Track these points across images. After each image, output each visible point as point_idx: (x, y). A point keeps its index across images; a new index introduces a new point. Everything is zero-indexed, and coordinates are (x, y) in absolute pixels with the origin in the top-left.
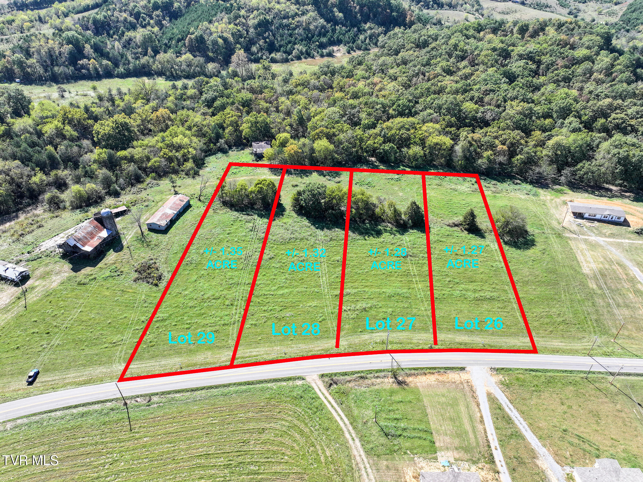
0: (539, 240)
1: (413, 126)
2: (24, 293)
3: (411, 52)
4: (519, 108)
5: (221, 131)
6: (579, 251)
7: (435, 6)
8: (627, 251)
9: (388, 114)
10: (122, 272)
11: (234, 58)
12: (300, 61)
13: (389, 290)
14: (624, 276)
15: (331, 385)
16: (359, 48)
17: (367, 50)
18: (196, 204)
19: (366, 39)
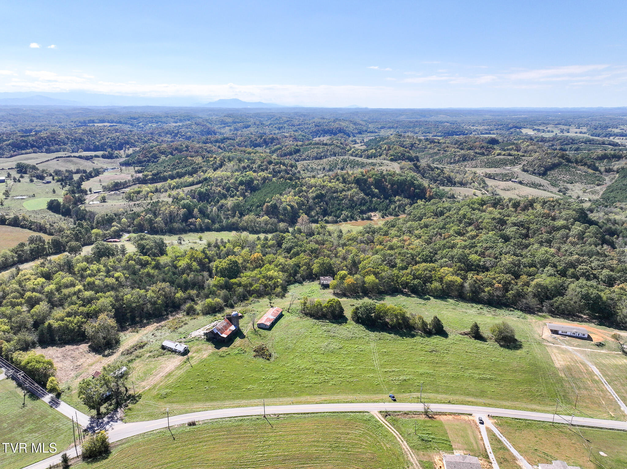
0: (525, 345)
1: (434, 269)
2: (188, 359)
3: (431, 219)
4: (510, 260)
5: (298, 269)
6: (553, 354)
7: (449, 184)
8: (589, 356)
9: (416, 261)
10: (245, 351)
11: (300, 220)
12: (346, 223)
13: (421, 371)
14: (585, 371)
15: (386, 416)
16: (391, 214)
17: (397, 216)
18: (287, 314)
19: (396, 207)
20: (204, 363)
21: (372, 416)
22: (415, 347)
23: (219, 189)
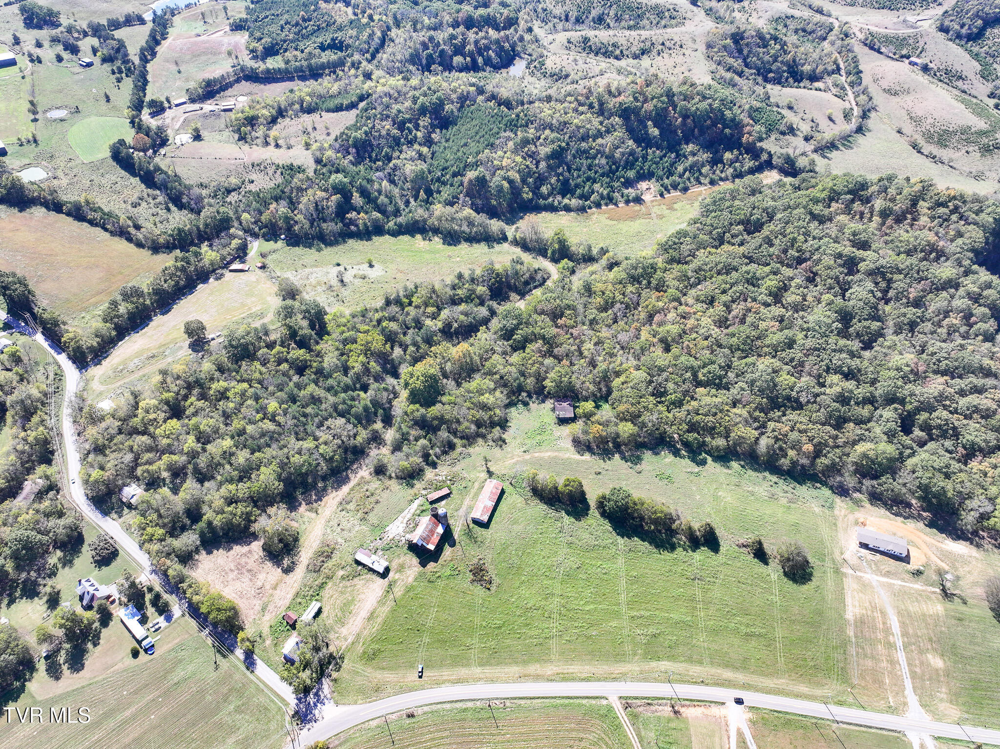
0: (817, 574)
2: (390, 586)
4: (839, 389)
5: (522, 379)
6: (849, 592)
7: (791, 80)
8: (895, 595)
10: (459, 571)
12: (599, 210)
14: (881, 626)
15: (626, 706)
16: (675, 187)
17: (685, 189)
18: (509, 489)
19: (685, 170)
20: (411, 594)
21: (610, 709)
22: (674, 568)
23: (388, 127)
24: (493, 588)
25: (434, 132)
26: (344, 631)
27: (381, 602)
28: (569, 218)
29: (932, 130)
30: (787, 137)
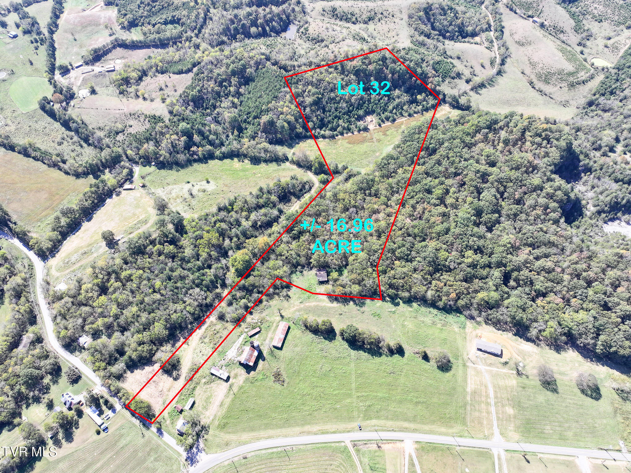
0: (454, 367)
2: (231, 386)
5: (298, 258)
6: (470, 376)
7: (460, 37)
8: (493, 376)
10: (267, 376)
12: (343, 137)
14: (485, 394)
15: (354, 446)
16: (387, 119)
17: (394, 120)
18: (292, 326)
19: (394, 108)
20: (242, 390)
21: (346, 448)
22: (380, 368)
23: (211, 86)
24: (285, 385)
25: (240, 87)
26: (208, 413)
27: (226, 396)
28: (325, 143)
29: (541, 72)
30: (456, 80)
